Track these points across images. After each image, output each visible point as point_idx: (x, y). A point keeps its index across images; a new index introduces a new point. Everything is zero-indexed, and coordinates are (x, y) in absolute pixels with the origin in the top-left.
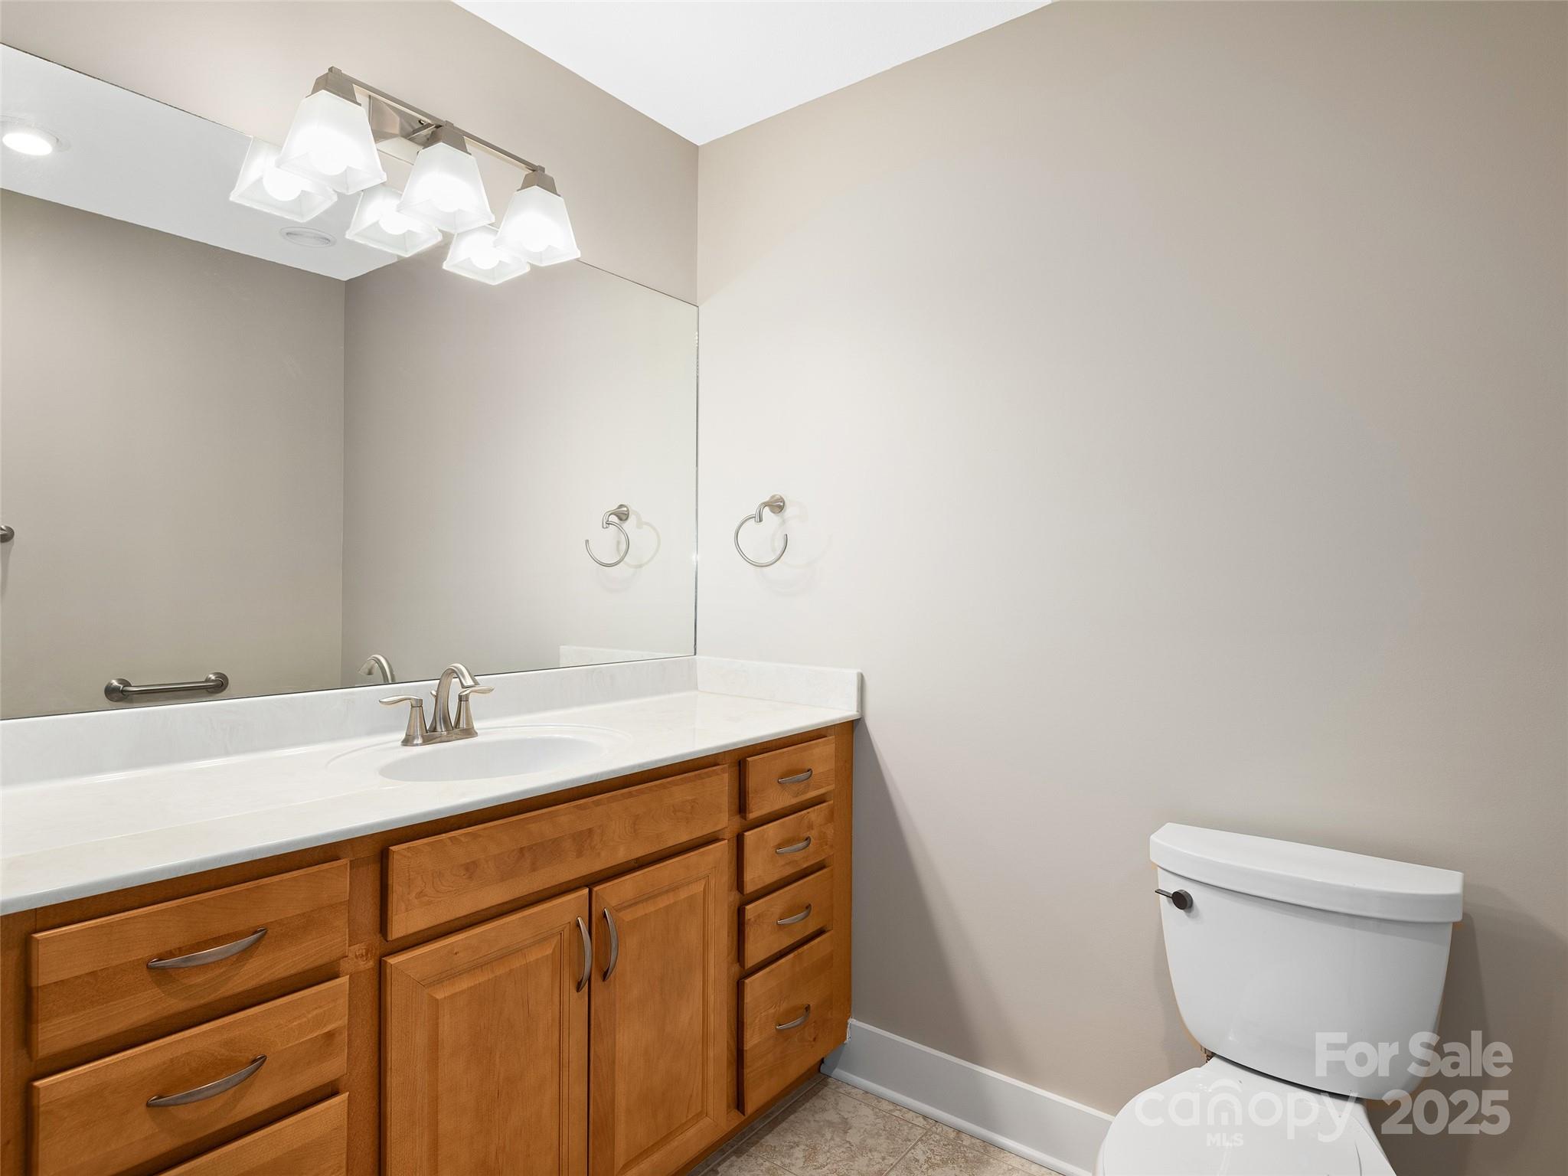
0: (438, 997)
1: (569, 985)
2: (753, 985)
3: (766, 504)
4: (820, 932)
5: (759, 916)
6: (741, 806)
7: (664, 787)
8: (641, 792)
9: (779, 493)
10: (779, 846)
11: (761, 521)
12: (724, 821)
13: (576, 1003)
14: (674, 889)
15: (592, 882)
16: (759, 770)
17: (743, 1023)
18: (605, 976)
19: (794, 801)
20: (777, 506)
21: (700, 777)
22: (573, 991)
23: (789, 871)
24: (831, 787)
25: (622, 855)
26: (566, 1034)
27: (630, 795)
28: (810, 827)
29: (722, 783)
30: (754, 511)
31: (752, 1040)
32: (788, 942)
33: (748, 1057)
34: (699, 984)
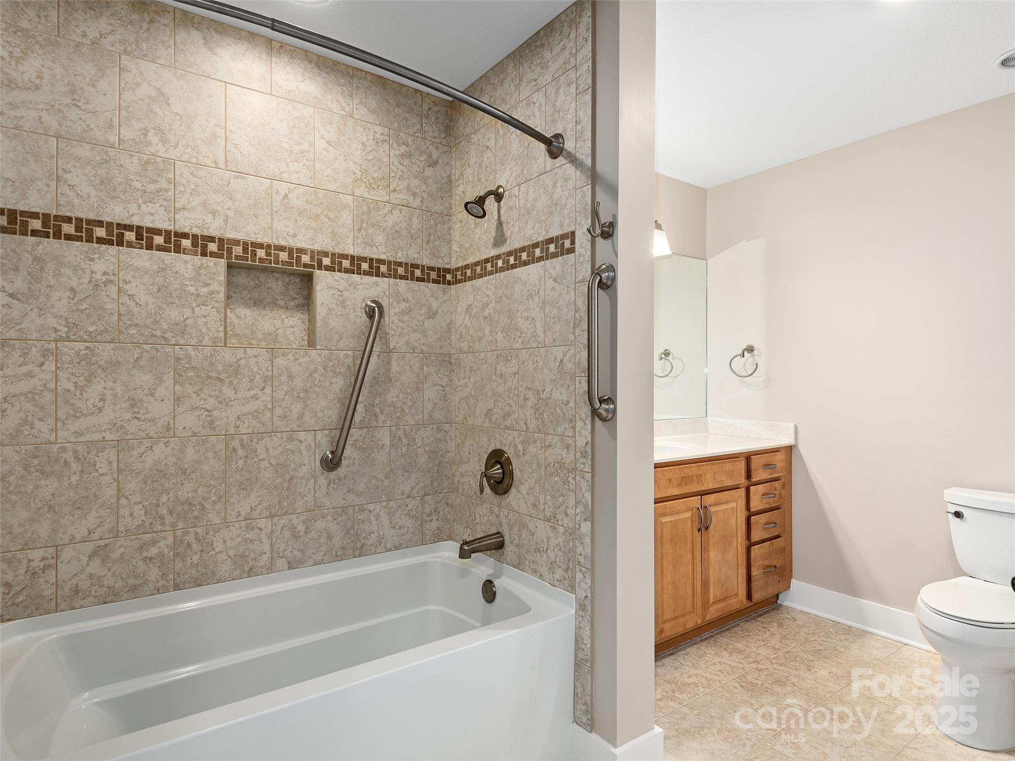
0: (663, 521)
1: (696, 530)
2: (755, 550)
3: (745, 350)
4: (778, 537)
5: (756, 522)
6: (749, 476)
7: (723, 463)
8: (716, 463)
9: (751, 344)
10: (763, 495)
11: (743, 356)
12: (743, 481)
13: (697, 535)
14: (726, 503)
15: (702, 494)
16: (756, 462)
17: (751, 564)
18: (707, 528)
19: (769, 477)
20: (750, 349)
21: (734, 461)
22: (697, 532)
23: (767, 506)
24: (784, 474)
25: (710, 486)
26: (695, 546)
27: (713, 464)
28: (775, 489)
29: (741, 465)
30: (740, 352)
31: (755, 572)
32: (767, 536)
33: (753, 579)
34: (735, 543)
